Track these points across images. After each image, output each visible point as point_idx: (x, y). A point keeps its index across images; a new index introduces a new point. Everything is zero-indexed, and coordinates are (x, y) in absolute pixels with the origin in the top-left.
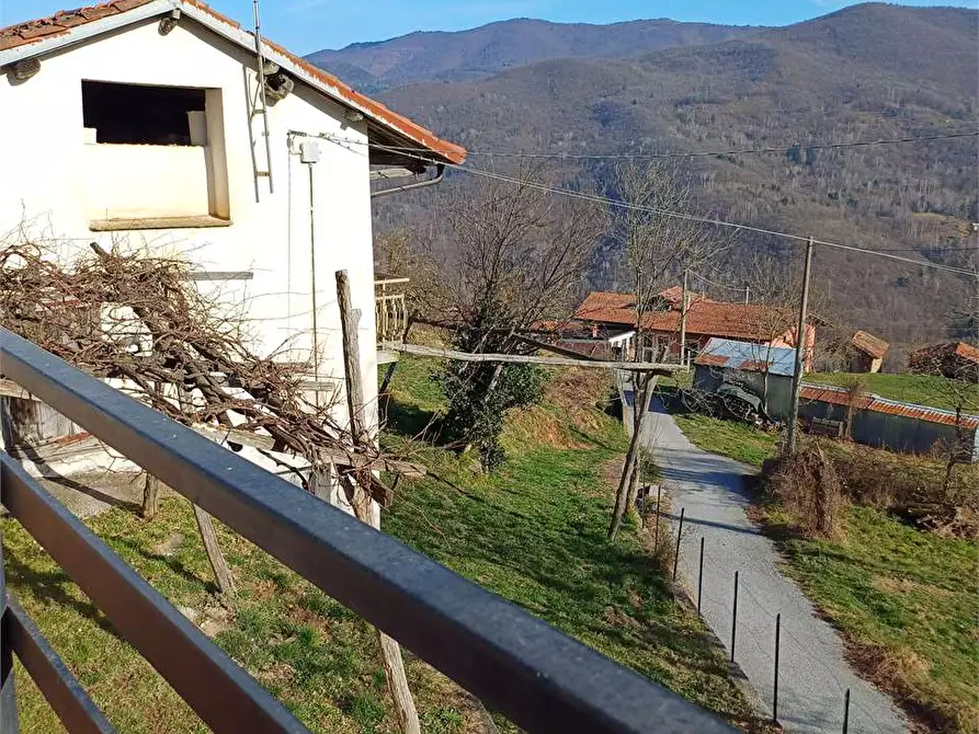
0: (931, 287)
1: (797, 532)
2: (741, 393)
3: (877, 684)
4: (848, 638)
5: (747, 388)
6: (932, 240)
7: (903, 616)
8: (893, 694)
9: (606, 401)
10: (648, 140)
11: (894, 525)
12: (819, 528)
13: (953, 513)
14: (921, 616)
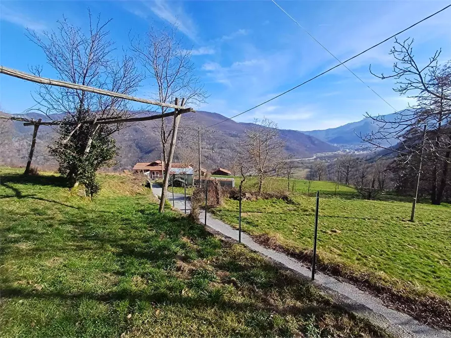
0: (207, 163)
1: (212, 206)
2: (180, 180)
3: (274, 249)
4: (249, 234)
5: (182, 179)
6: (206, 155)
7: (256, 223)
8: (283, 252)
9: (145, 183)
10: (147, 135)
11: (232, 200)
12: (218, 203)
13: (245, 194)
14: (260, 221)
